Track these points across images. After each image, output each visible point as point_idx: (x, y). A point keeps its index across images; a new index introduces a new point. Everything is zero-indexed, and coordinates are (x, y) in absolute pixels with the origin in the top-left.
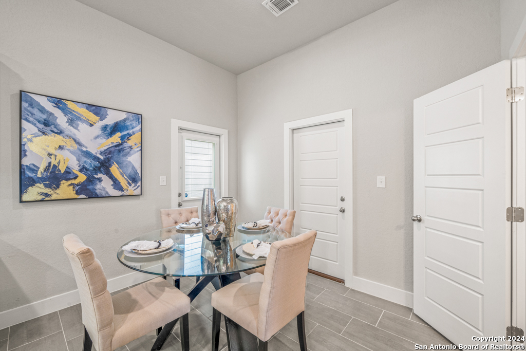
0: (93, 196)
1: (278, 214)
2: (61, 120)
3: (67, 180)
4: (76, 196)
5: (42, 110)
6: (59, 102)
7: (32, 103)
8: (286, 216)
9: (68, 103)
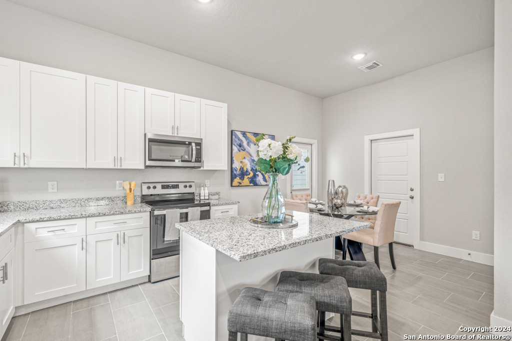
0: (256, 184)
1: (366, 198)
2: (245, 143)
3: (247, 175)
4: (249, 184)
5: (239, 139)
6: (244, 134)
7: (236, 136)
8: (372, 198)
9: (247, 134)
